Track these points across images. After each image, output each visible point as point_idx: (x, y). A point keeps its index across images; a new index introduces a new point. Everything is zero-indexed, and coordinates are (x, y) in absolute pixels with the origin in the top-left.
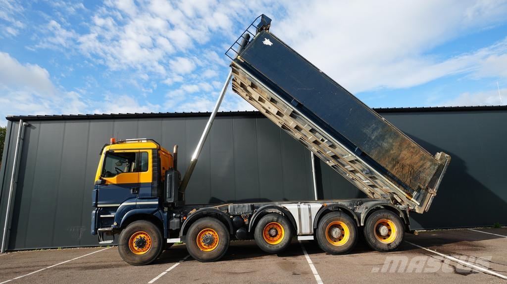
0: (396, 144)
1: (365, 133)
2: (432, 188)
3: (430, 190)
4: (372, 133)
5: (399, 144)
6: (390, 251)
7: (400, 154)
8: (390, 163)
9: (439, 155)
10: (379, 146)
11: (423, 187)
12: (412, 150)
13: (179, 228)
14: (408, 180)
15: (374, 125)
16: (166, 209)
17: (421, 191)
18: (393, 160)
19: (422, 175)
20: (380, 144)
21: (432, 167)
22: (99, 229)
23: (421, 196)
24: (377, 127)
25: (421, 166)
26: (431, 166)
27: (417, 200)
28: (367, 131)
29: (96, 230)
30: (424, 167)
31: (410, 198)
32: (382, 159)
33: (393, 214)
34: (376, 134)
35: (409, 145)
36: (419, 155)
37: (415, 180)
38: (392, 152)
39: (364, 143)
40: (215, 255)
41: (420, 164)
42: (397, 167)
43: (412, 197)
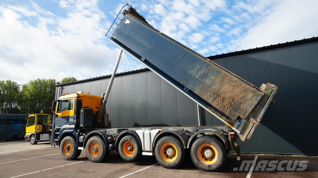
0: (218, 80)
1: (191, 74)
2: (255, 117)
3: (252, 120)
4: (197, 73)
5: (221, 79)
6: (210, 171)
7: (221, 89)
8: (211, 96)
9: (264, 86)
10: (202, 83)
11: (242, 117)
12: (233, 84)
13: (82, 141)
14: (228, 111)
15: (199, 66)
16: (78, 130)
17: (242, 120)
18: (214, 94)
19: (243, 106)
20: (203, 82)
21: (254, 99)
22: (55, 140)
23: (242, 126)
24: (201, 68)
25: (243, 98)
26: (253, 97)
27: (237, 128)
28: (193, 72)
29: (54, 140)
30: (245, 98)
31: (231, 127)
32: (205, 94)
33: (215, 140)
34: (200, 73)
35: (231, 80)
36: (240, 88)
37: (235, 111)
38: (213, 87)
39: (190, 82)
40: (98, 159)
41: (241, 96)
42: (217, 100)
43: (233, 126)
